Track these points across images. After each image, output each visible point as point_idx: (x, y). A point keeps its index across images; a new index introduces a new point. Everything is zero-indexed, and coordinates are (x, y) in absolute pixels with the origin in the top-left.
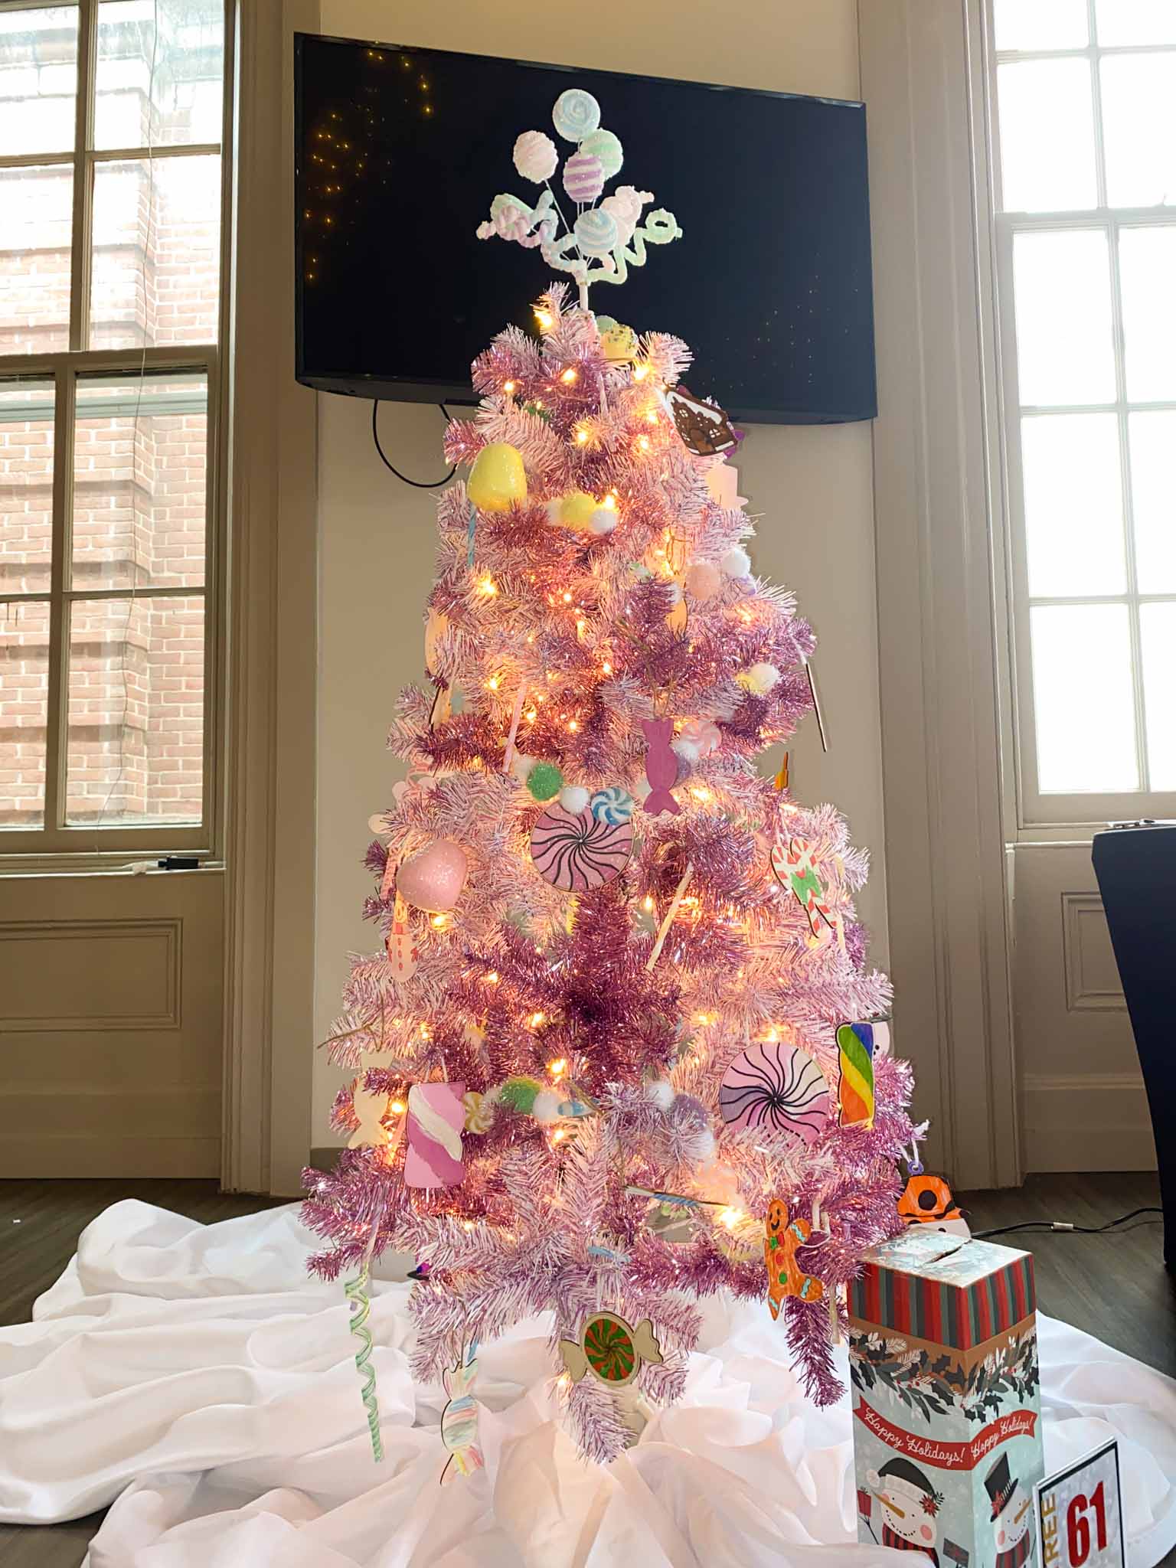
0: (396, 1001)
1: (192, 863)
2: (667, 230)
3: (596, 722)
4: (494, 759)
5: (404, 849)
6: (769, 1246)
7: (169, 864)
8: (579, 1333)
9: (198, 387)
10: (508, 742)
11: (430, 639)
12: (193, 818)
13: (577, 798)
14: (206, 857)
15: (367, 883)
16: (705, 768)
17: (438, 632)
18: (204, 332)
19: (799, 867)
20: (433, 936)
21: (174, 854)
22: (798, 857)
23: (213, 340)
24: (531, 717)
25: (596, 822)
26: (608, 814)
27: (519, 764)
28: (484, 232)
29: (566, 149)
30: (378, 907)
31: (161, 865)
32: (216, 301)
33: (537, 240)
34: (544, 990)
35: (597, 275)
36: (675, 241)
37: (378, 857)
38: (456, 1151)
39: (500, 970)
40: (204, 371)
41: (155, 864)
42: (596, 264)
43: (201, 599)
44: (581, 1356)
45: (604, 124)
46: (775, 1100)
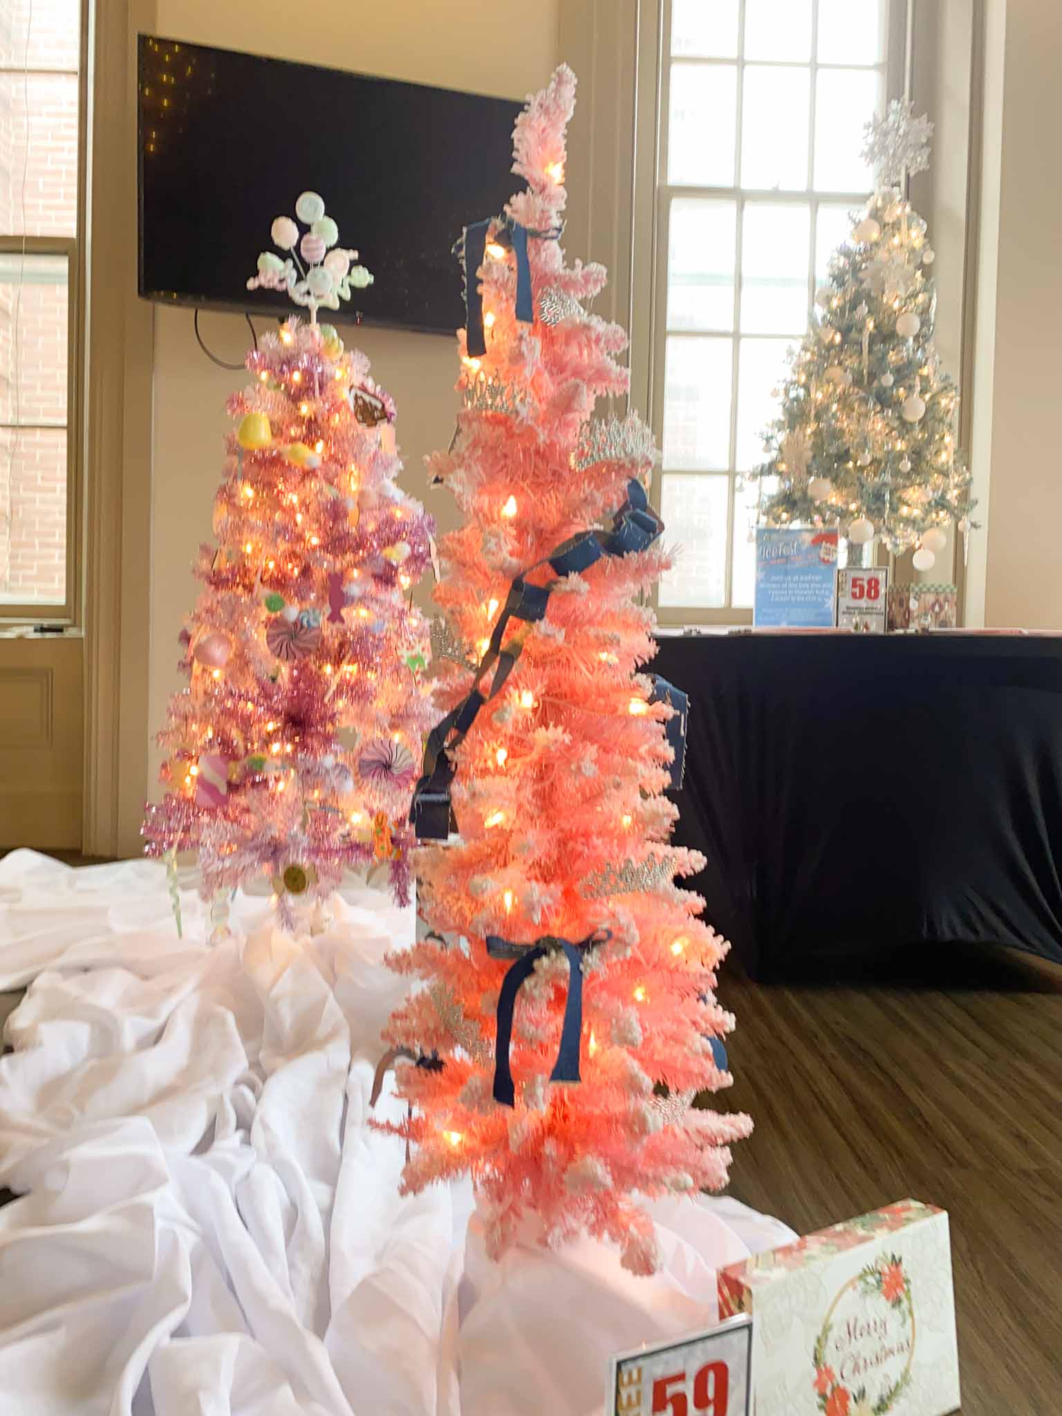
0: (194, 717)
1: (59, 630)
2: (363, 278)
3: (306, 572)
4: (249, 588)
5: (200, 635)
6: (375, 833)
7: (43, 630)
8: (281, 871)
9: (61, 266)
10: (256, 580)
11: (216, 518)
12: (58, 597)
13: (292, 612)
14: (67, 626)
15: (181, 652)
16: (363, 600)
17: (222, 515)
18: (69, 229)
19: (414, 653)
20: (214, 683)
21: (46, 622)
22: (413, 648)
23: (73, 234)
24: (272, 565)
25: (302, 626)
26: (308, 622)
27: (263, 592)
28: (252, 284)
29: (304, 229)
30: (186, 666)
31: (36, 631)
32: (75, 203)
33: (284, 286)
34: (275, 713)
35: (322, 302)
36: (369, 285)
37: (186, 638)
38: (223, 790)
39: (253, 702)
40: (65, 253)
41: (32, 629)
42: (318, 297)
43: (65, 433)
44: (282, 884)
45: (327, 213)
46: (387, 767)
